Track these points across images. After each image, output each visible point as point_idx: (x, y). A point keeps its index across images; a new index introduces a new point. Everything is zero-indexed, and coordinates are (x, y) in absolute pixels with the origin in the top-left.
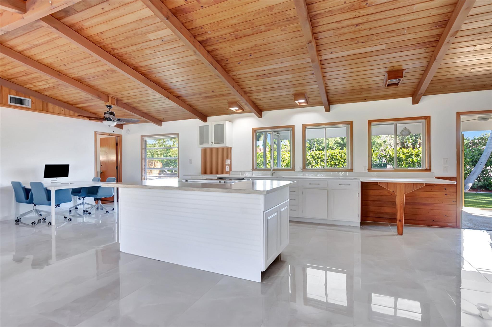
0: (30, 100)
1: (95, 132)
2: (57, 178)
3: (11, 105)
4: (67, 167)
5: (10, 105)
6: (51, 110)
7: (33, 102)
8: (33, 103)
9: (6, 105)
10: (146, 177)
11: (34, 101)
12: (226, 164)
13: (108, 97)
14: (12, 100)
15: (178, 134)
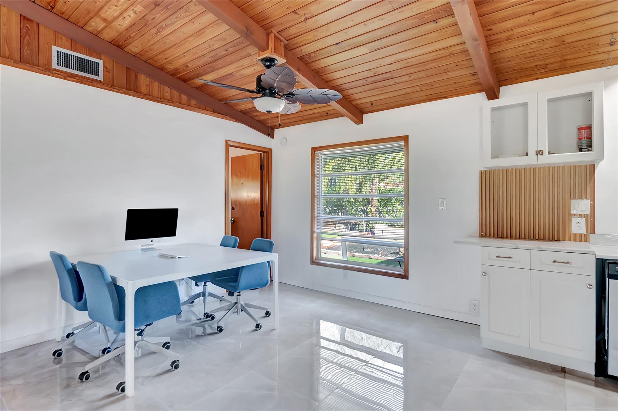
0: (101, 62)
1: (226, 141)
2: (154, 239)
3: (59, 71)
4: (173, 213)
5: (56, 70)
6: (143, 89)
7: (106, 68)
8: (107, 70)
9: (48, 70)
10: (321, 236)
11: (109, 66)
12: (573, 212)
13: (268, 34)
14: (63, 59)
15: (406, 138)
